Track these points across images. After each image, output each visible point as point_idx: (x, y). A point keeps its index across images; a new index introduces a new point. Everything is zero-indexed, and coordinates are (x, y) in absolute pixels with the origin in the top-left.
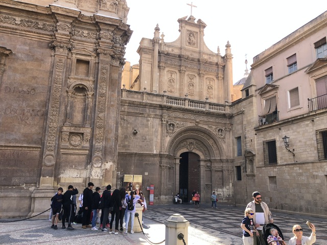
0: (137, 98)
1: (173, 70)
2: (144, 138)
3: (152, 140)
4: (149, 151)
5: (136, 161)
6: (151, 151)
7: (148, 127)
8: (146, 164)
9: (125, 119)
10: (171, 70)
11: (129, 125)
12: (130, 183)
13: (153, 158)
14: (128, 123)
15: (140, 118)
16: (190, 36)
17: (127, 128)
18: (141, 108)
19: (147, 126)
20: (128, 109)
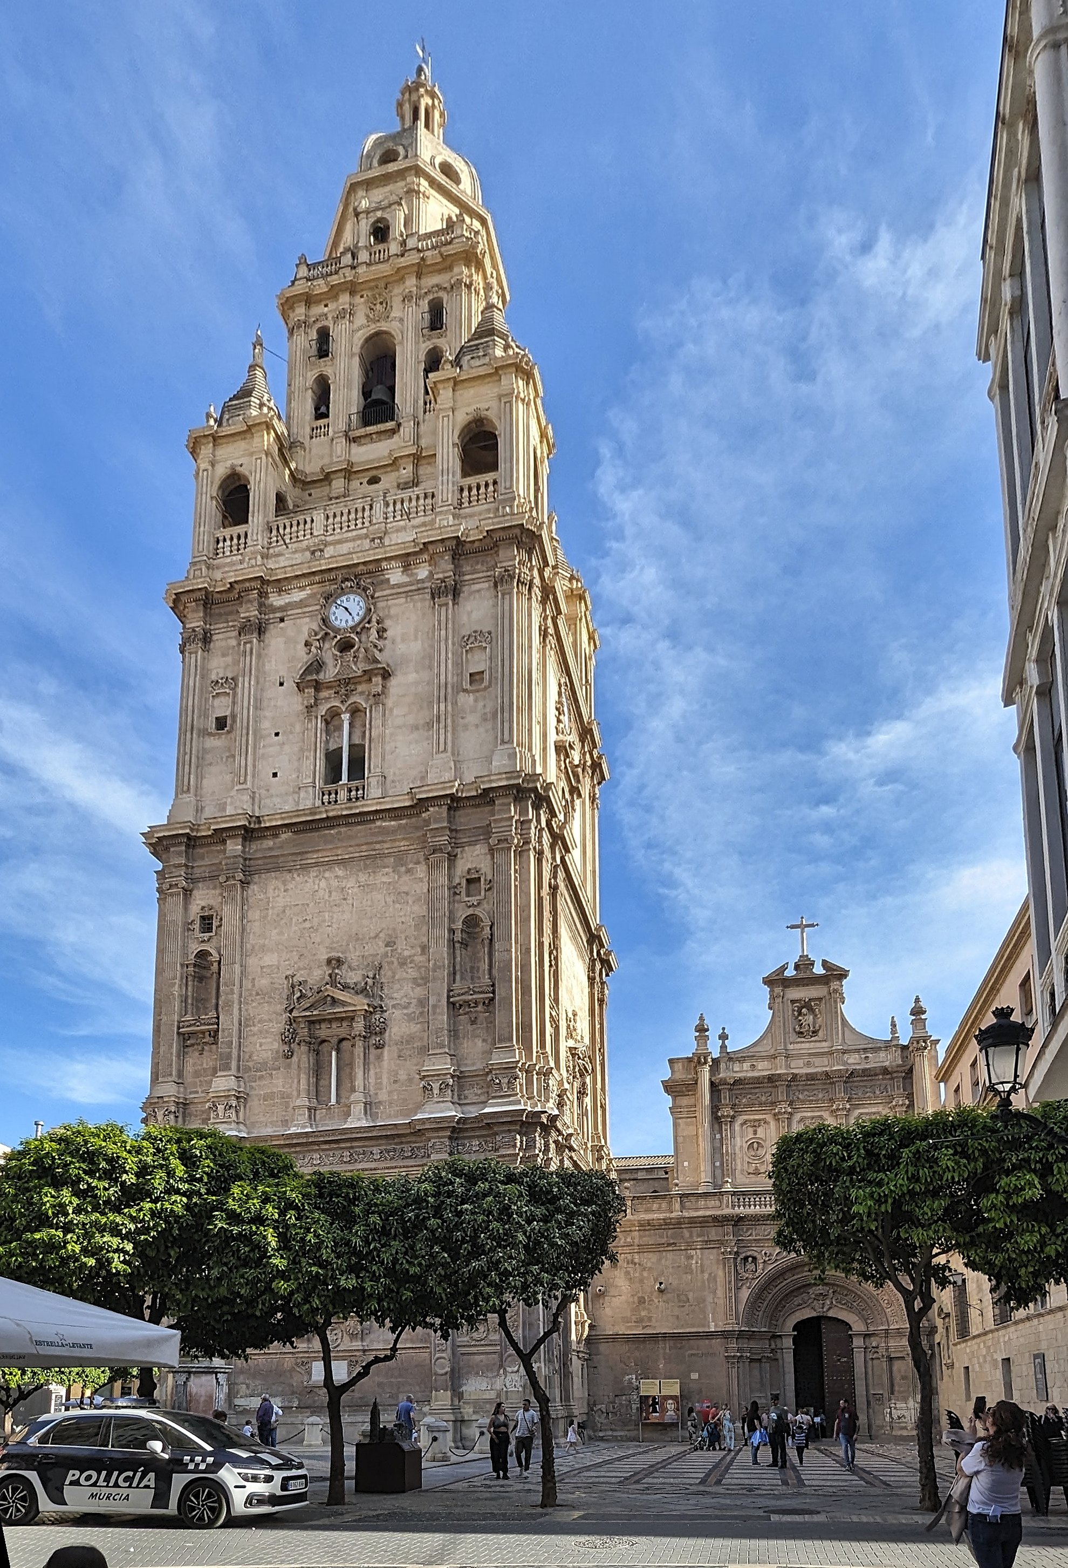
0: (659, 1210)
1: (757, 1117)
2: (683, 1297)
3: (704, 1300)
4: (699, 1326)
5: (668, 1351)
6: (704, 1326)
7: (691, 1273)
8: (692, 1355)
9: (636, 1261)
10: (752, 1117)
11: (645, 1274)
12: (654, 1398)
13: (707, 1341)
14: (644, 1269)
15: (670, 1255)
16: (800, 1014)
17: (641, 1281)
18: (670, 1231)
19: (688, 1270)
20: (640, 1237)
